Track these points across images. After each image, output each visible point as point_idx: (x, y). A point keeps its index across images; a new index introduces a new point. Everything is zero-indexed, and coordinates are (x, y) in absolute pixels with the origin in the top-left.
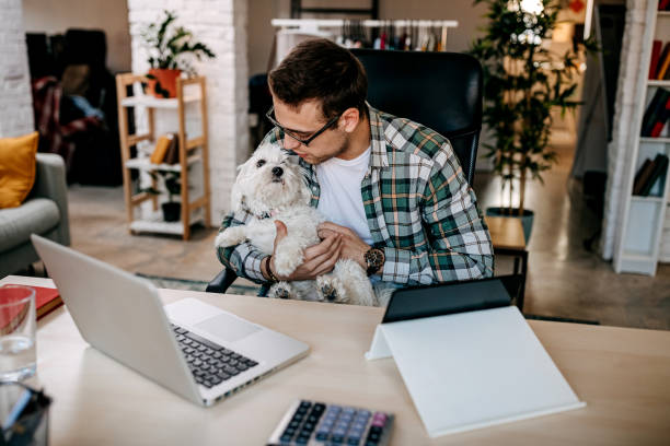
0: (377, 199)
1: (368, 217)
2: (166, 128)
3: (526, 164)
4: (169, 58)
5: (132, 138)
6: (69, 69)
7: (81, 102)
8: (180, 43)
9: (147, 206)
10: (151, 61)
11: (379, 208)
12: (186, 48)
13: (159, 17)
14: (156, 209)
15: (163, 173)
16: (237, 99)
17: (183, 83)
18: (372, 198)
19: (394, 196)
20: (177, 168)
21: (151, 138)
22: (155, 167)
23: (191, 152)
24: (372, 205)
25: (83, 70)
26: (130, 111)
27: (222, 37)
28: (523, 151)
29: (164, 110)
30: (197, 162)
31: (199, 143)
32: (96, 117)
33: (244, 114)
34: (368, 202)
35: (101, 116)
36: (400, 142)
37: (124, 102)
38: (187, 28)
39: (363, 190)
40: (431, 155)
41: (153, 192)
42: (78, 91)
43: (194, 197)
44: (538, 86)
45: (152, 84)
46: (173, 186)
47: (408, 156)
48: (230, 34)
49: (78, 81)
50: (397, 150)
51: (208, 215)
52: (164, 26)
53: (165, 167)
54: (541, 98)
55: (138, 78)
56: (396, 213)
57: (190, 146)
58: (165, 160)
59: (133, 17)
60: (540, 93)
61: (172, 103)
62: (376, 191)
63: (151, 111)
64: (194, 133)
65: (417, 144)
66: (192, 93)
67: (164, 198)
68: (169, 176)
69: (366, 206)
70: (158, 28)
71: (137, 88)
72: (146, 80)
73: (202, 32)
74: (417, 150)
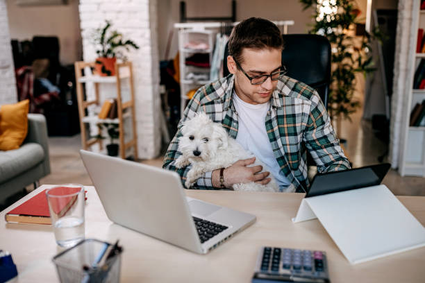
0: (276, 128)
1: (271, 141)
2: (107, 96)
3: (341, 109)
4: (109, 51)
5: (85, 103)
6: (35, 62)
8: (116, 40)
9: (96, 147)
10: (98, 52)
11: (277, 134)
12: (120, 44)
13: (100, 24)
14: (101, 148)
15: (106, 125)
16: (153, 76)
17: (119, 66)
18: (272, 128)
19: (286, 126)
20: (117, 121)
21: (97, 103)
22: (102, 121)
23: (124, 111)
24: (273, 133)
25: (45, 62)
26: (84, 85)
27: (142, 36)
28: (338, 101)
29: (105, 84)
30: (128, 118)
31: (129, 105)
32: (56, 92)
33: (157, 86)
34: (270, 131)
36: (287, 91)
37: (80, 80)
38: (120, 31)
39: (266, 123)
40: (309, 97)
41: (100, 137)
42: (43, 75)
43: (127, 141)
44: (346, 61)
45: (99, 67)
46: (114, 133)
47: (293, 100)
48: (147, 34)
49: (42, 69)
50: (285, 96)
51: (136, 152)
52: (105, 30)
53: (109, 121)
54: (348, 68)
55: (88, 65)
56: (287, 137)
57: (124, 107)
58: (108, 116)
59: (83, 25)
60: (346, 65)
61: (112, 79)
62: (275, 123)
63: (97, 85)
64: (126, 99)
65: (299, 92)
66: (124, 72)
67: (107, 142)
68: (110, 127)
69: (269, 134)
70: (101, 32)
71: (88, 71)
72: (93, 65)
73: (128, 33)
74: (299, 95)
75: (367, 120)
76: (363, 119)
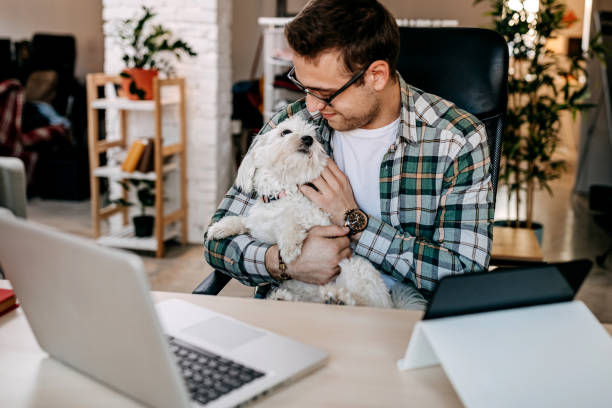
0: (396, 178)
1: (382, 196)
2: (140, 133)
3: (534, 172)
4: (146, 57)
5: (102, 143)
6: (35, 75)
7: (46, 109)
8: (159, 41)
9: (116, 220)
10: (126, 58)
11: (396, 188)
12: (165, 46)
13: (136, 14)
14: (126, 223)
15: (136, 182)
16: (219, 102)
17: (161, 83)
18: (390, 176)
19: (419, 176)
20: (152, 176)
21: (123, 145)
22: (127, 175)
23: (167, 160)
24: (389, 184)
25: (50, 76)
26: (101, 114)
27: (204, 36)
28: (530, 158)
29: (138, 112)
30: (173, 171)
31: (176, 150)
32: (62, 126)
33: (227, 120)
34: (386, 180)
35: (67, 124)
36: (431, 117)
37: (94, 103)
38: (166, 26)
39: (383, 165)
40: (465, 132)
41: (123, 203)
42: (44, 98)
43: (169, 211)
44: (544, 90)
45: (125, 83)
46: (146, 198)
48: (213, 32)
49: (44, 88)
50: (427, 125)
51: (185, 231)
52: (141, 23)
53: (138, 175)
54: (547, 103)
55: (109, 79)
56: (419, 197)
57: (166, 153)
58: (138, 167)
59: (107, 14)
60: (546, 97)
61: (148, 105)
62: (397, 168)
63: (124, 114)
64: (171, 139)
65: (451, 120)
66: (170, 95)
67: (136, 211)
68: (142, 186)
69: (382, 184)
70: (135, 25)
71: (110, 90)
72: (120, 80)
73: (181, 30)
74: (451, 125)
75: (582, 194)
76: (575, 191)
